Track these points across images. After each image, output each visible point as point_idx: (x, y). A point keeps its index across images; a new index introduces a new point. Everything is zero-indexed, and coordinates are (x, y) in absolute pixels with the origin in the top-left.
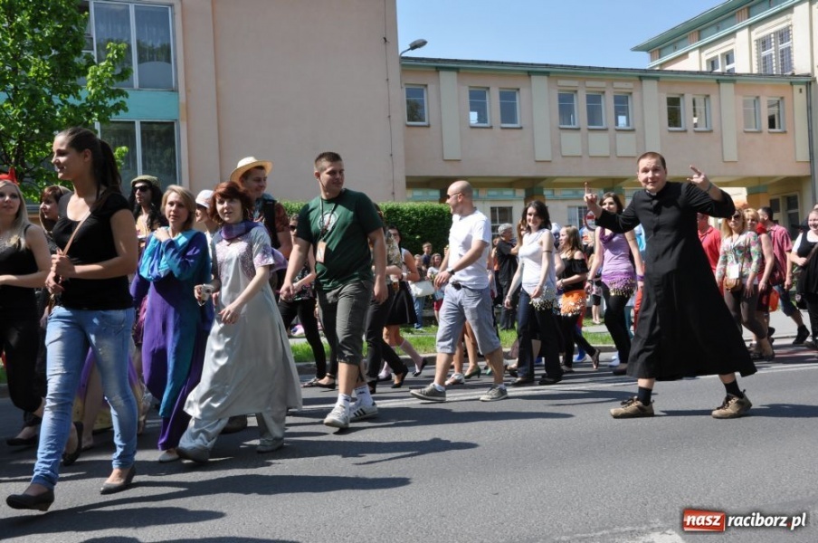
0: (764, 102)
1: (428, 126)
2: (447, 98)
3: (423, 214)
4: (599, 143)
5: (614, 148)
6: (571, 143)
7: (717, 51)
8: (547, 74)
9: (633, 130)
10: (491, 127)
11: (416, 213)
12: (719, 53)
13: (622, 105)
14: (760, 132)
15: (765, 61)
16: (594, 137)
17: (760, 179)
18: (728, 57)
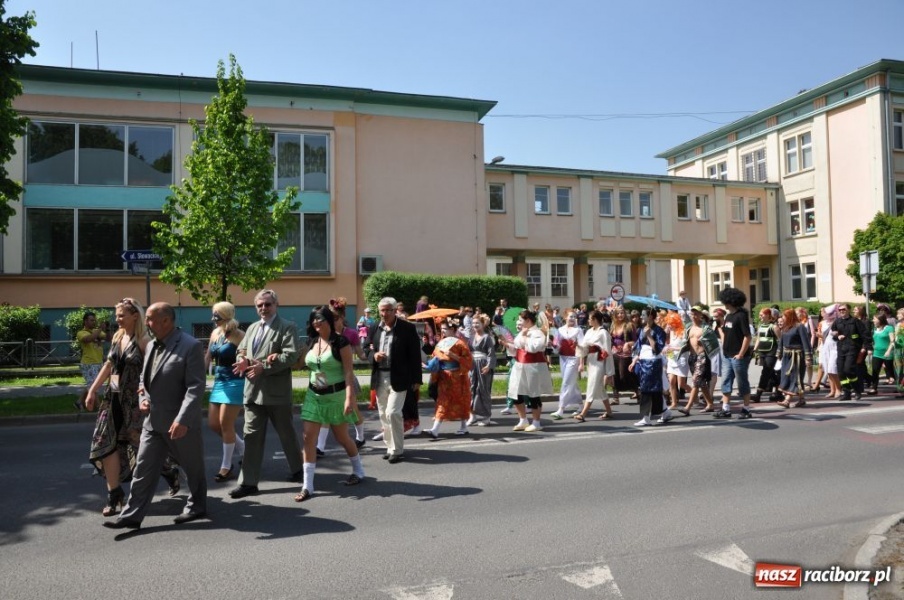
0: (746, 201)
1: (505, 213)
2: (519, 193)
3: (497, 283)
4: (628, 228)
5: (638, 232)
6: (608, 227)
7: (715, 161)
8: (591, 177)
9: (653, 219)
10: (550, 214)
11: (492, 283)
12: (716, 163)
13: (645, 199)
14: (743, 222)
15: (748, 171)
16: (624, 223)
17: (743, 256)
18: (723, 166)
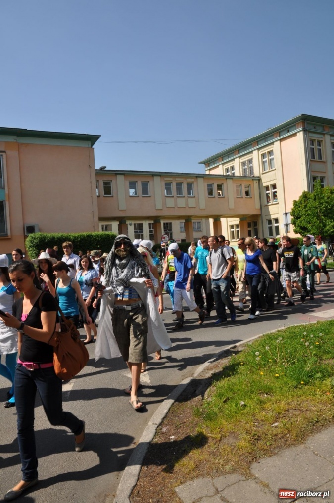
0: (243, 186)
1: (113, 197)
2: (120, 186)
3: (101, 237)
4: (181, 202)
5: (187, 204)
6: (170, 202)
7: (229, 165)
8: (160, 175)
9: (195, 197)
10: (138, 197)
11: (98, 237)
12: (229, 166)
13: (190, 187)
14: (242, 198)
15: (245, 171)
16: (179, 200)
17: (243, 215)
18: (233, 168)
